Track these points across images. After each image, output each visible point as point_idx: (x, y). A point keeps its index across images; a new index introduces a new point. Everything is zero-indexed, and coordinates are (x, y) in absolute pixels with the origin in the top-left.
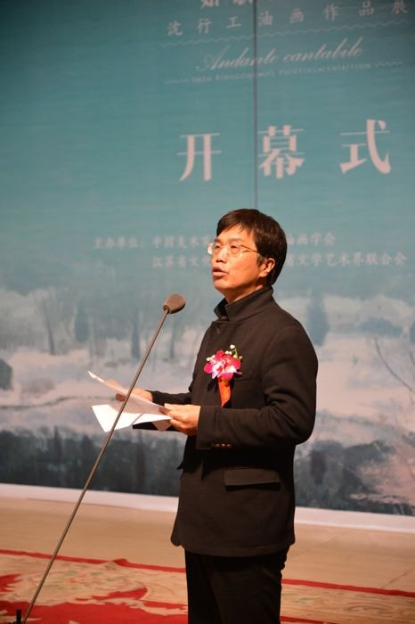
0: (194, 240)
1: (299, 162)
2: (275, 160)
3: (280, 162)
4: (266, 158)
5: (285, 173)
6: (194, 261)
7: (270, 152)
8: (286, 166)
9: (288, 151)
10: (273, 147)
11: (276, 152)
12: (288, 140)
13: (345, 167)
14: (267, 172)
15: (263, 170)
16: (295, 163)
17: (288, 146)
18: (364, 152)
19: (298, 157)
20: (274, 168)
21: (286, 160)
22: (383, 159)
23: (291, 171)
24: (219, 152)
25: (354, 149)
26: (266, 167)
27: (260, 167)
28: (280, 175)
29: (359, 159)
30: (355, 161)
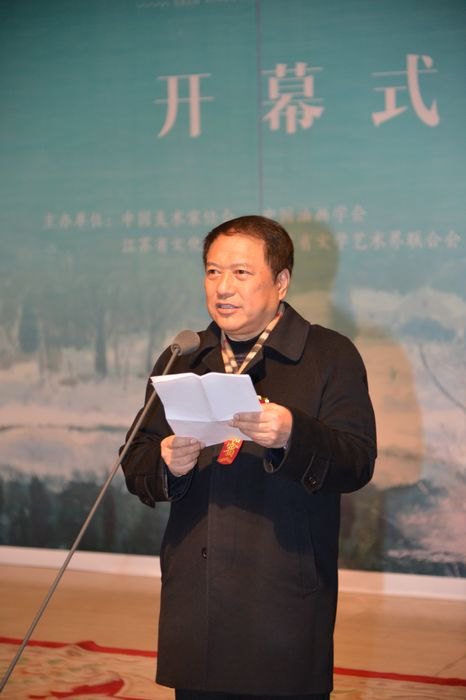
0: (177, 217)
1: (317, 112)
2: (284, 110)
3: (292, 111)
4: (269, 108)
5: (298, 126)
6: (178, 244)
7: (278, 99)
8: (300, 117)
9: (302, 97)
10: (282, 91)
11: (287, 98)
12: (302, 82)
13: (379, 118)
14: (275, 125)
15: (268, 122)
16: (312, 113)
17: (302, 90)
18: (403, 98)
19: (317, 105)
20: (283, 119)
21: (300, 109)
22: (429, 107)
23: (306, 123)
24: (210, 99)
25: (390, 94)
26: (273, 119)
27: (266, 117)
28: (291, 128)
29: (398, 105)
30: (391, 110)
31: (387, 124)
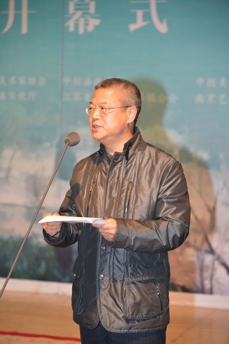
0: (12, 80)
1: (96, 22)
2: (77, 20)
3: (82, 22)
4: (70, 18)
5: (86, 30)
6: (12, 96)
7: (74, 14)
8: (86, 25)
9: (88, 14)
10: (76, 10)
11: (79, 13)
12: (88, 5)
13: (133, 27)
14: (72, 29)
15: (68, 26)
16: (94, 23)
17: (88, 9)
18: (147, 17)
19: (97, 18)
20: (77, 26)
21: (86, 20)
22: (161, 21)
23: (90, 28)
24: (34, 12)
25: (140, 13)
26: (71, 24)
27: (67, 24)
28: (81, 31)
29: (144, 20)
30: (140, 23)
31: (137, 31)
